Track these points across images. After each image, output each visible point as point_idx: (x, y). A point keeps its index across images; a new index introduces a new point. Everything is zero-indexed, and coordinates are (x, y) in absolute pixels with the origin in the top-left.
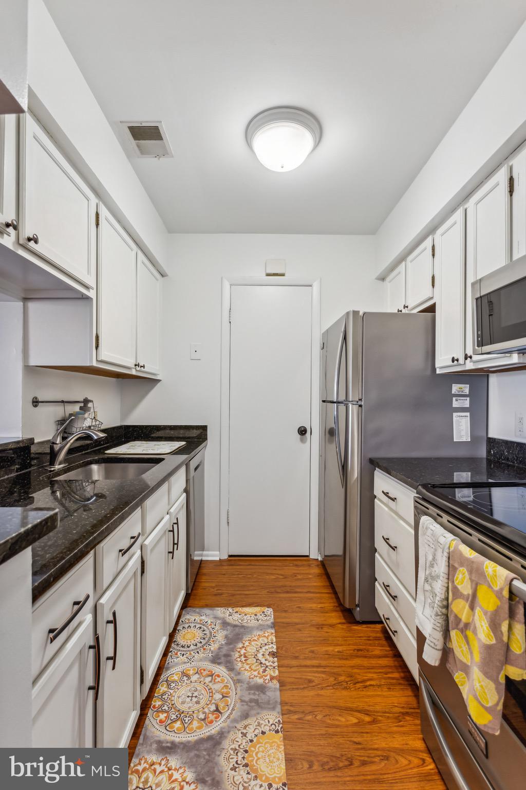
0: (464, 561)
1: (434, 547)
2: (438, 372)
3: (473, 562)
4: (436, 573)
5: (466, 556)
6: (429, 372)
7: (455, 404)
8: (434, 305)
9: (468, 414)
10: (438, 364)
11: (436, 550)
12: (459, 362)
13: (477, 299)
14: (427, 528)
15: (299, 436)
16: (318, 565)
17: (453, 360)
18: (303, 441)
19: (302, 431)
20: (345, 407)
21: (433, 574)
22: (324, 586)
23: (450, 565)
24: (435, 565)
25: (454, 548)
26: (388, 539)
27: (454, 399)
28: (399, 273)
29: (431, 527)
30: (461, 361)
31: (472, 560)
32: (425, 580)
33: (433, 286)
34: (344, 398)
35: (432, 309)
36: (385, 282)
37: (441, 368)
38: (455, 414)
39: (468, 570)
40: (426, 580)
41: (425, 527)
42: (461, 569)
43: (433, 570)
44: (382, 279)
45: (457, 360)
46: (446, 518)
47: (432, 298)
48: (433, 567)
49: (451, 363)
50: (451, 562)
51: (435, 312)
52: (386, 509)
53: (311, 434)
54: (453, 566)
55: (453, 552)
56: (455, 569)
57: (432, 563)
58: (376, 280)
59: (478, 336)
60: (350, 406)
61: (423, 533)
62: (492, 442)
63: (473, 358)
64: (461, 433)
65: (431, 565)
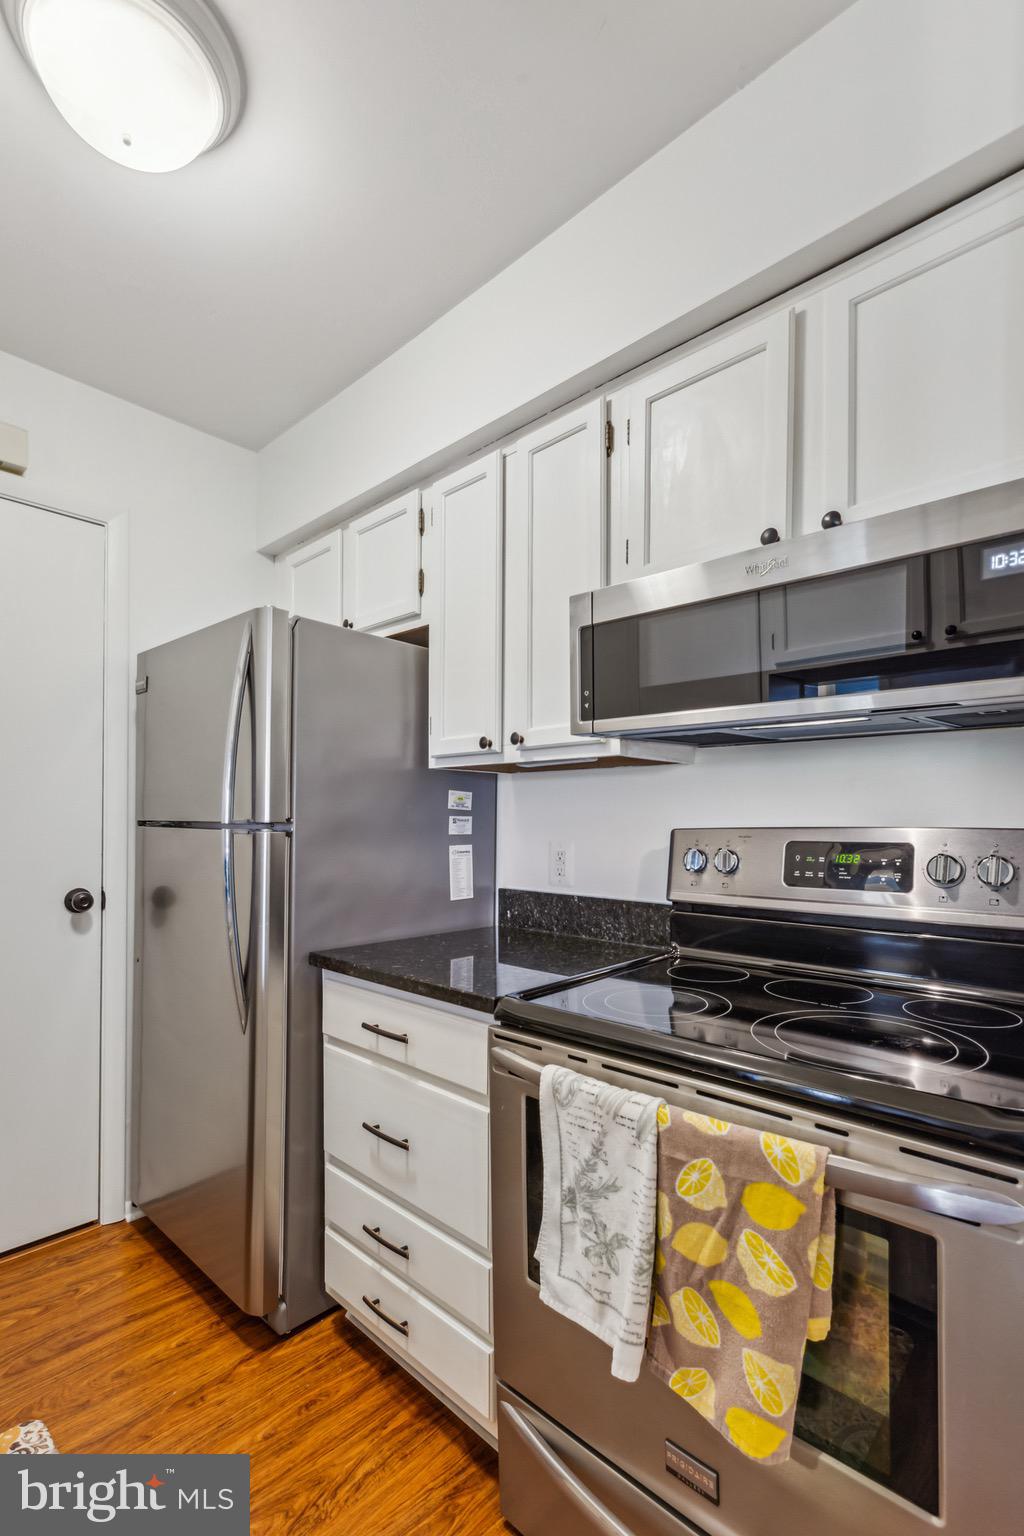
0: (700, 1145)
1: (598, 1128)
2: (433, 764)
3: (731, 1143)
4: (604, 1181)
5: (710, 1132)
6: (409, 763)
7: (452, 829)
8: (425, 630)
9: (470, 847)
10: (435, 748)
11: (604, 1134)
12: (493, 748)
13: (582, 628)
14: (571, 1092)
15: (69, 916)
16: (128, 1238)
17: (484, 743)
18: (75, 926)
19: (82, 903)
20: (249, 839)
21: (595, 1185)
22: (166, 1285)
23: (663, 1160)
24: (601, 1166)
25: (672, 1121)
26: (378, 1127)
27: (451, 818)
28: (328, 550)
29: (584, 1087)
30: (496, 747)
31: (730, 1139)
32: (563, 1200)
33: (421, 591)
34: (249, 817)
35: (420, 637)
36: (277, 564)
37: (439, 758)
38: (452, 848)
39: (717, 1162)
40: (570, 1200)
41: (564, 1091)
42: (697, 1162)
43: (595, 1176)
44: (273, 555)
45: (490, 745)
46: (595, 1059)
47: (416, 616)
48: (594, 1171)
49: (477, 748)
50: (665, 1152)
51: (427, 646)
52: (368, 1062)
53: (103, 907)
54: (671, 1160)
55: (669, 1130)
56: (677, 1165)
57: (591, 1163)
58: (259, 556)
59: (584, 700)
60: (265, 835)
61: (560, 1103)
62: (509, 897)
63: (528, 743)
64: (461, 883)
65: (590, 1167)
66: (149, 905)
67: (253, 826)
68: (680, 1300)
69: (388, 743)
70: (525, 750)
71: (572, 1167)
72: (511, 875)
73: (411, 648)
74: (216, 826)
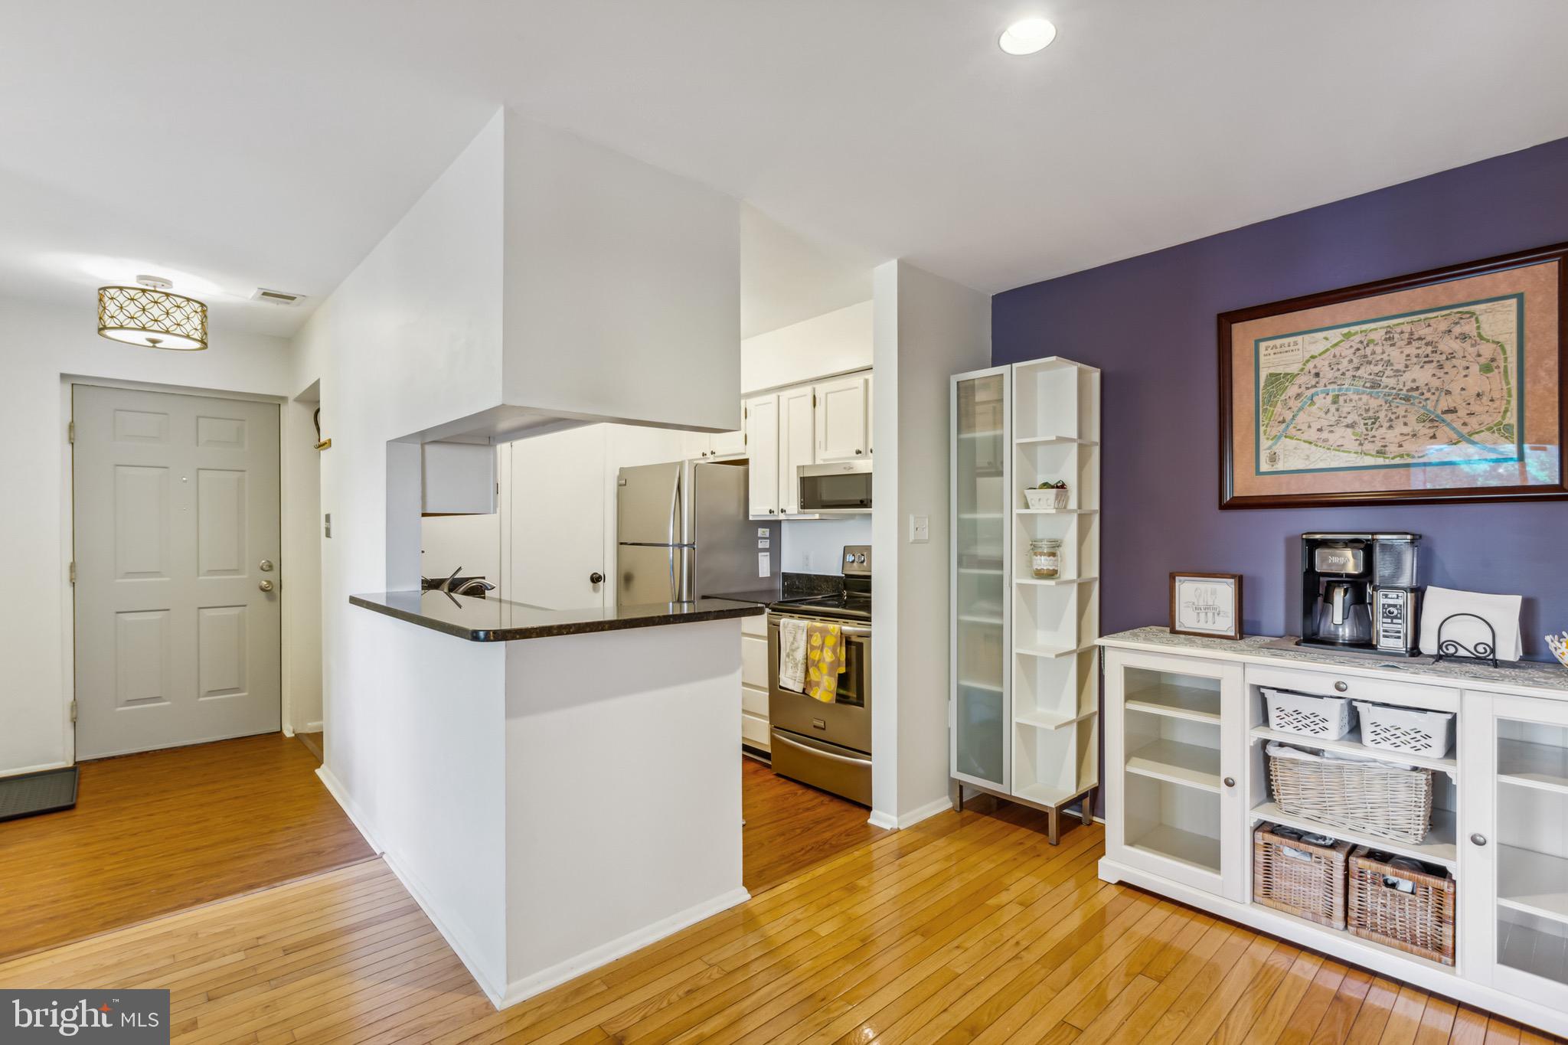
0: (815, 632)
1: (794, 632)
2: (751, 518)
4: (795, 647)
6: (741, 517)
7: (761, 545)
8: (747, 460)
9: (768, 554)
10: (752, 512)
11: (795, 635)
13: (801, 478)
14: (788, 624)
15: (591, 584)
17: (771, 512)
18: (595, 590)
19: (596, 579)
20: (679, 550)
21: (793, 648)
25: (810, 628)
27: (759, 541)
29: (793, 623)
30: (776, 513)
31: (822, 629)
32: (786, 656)
33: (746, 442)
34: (679, 541)
35: (745, 462)
37: (754, 515)
38: (760, 554)
39: (819, 633)
40: (788, 656)
41: (786, 624)
43: (793, 646)
45: (773, 512)
46: (793, 615)
47: (743, 452)
49: (769, 513)
50: (808, 635)
51: (748, 466)
53: (605, 580)
55: (809, 630)
56: (811, 636)
59: (801, 502)
60: (686, 549)
61: (785, 627)
62: (786, 576)
63: (787, 512)
64: (764, 569)
65: (793, 643)
66: (622, 582)
67: (681, 546)
68: (811, 670)
69: (732, 508)
70: (786, 515)
71: (788, 644)
72: (788, 566)
73: (741, 468)
74: (667, 545)
